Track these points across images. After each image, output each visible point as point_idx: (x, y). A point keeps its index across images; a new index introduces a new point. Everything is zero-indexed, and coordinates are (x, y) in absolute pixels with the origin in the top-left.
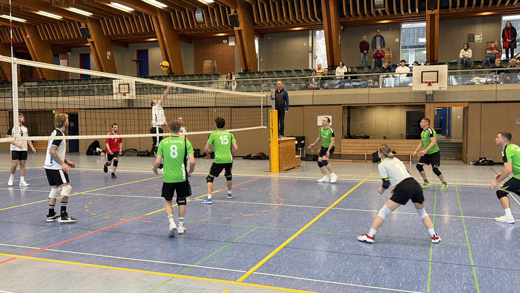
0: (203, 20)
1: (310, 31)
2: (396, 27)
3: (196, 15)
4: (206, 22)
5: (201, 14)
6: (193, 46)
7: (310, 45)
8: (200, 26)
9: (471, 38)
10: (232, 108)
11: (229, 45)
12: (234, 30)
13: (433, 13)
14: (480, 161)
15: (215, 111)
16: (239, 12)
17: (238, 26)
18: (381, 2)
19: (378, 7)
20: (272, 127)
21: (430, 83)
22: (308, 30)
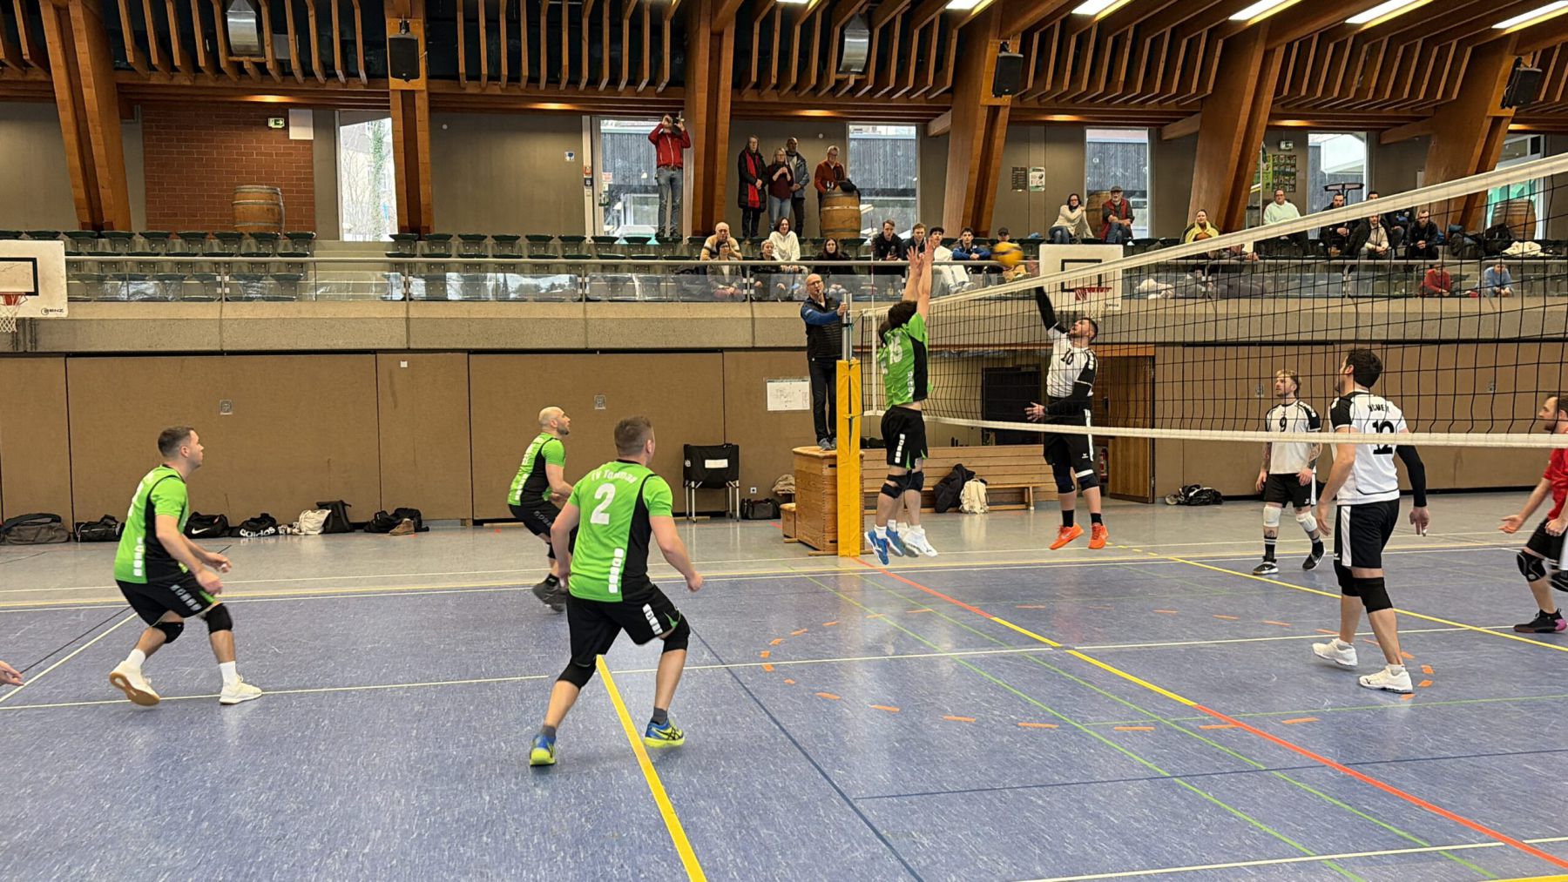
0: (255, 40)
1: (586, 118)
2: (835, 130)
3: (229, 20)
4: (268, 50)
5: (254, 21)
6: (140, 126)
7: (587, 162)
8: (242, 63)
9: (1020, 179)
10: (471, 356)
11: (291, 138)
12: (391, 87)
13: (997, 102)
14: (1191, 494)
15: (404, 364)
16: (418, 31)
17: (417, 76)
18: (862, 55)
19: (847, 70)
20: (850, 412)
21: (1082, 292)
22: (578, 114)
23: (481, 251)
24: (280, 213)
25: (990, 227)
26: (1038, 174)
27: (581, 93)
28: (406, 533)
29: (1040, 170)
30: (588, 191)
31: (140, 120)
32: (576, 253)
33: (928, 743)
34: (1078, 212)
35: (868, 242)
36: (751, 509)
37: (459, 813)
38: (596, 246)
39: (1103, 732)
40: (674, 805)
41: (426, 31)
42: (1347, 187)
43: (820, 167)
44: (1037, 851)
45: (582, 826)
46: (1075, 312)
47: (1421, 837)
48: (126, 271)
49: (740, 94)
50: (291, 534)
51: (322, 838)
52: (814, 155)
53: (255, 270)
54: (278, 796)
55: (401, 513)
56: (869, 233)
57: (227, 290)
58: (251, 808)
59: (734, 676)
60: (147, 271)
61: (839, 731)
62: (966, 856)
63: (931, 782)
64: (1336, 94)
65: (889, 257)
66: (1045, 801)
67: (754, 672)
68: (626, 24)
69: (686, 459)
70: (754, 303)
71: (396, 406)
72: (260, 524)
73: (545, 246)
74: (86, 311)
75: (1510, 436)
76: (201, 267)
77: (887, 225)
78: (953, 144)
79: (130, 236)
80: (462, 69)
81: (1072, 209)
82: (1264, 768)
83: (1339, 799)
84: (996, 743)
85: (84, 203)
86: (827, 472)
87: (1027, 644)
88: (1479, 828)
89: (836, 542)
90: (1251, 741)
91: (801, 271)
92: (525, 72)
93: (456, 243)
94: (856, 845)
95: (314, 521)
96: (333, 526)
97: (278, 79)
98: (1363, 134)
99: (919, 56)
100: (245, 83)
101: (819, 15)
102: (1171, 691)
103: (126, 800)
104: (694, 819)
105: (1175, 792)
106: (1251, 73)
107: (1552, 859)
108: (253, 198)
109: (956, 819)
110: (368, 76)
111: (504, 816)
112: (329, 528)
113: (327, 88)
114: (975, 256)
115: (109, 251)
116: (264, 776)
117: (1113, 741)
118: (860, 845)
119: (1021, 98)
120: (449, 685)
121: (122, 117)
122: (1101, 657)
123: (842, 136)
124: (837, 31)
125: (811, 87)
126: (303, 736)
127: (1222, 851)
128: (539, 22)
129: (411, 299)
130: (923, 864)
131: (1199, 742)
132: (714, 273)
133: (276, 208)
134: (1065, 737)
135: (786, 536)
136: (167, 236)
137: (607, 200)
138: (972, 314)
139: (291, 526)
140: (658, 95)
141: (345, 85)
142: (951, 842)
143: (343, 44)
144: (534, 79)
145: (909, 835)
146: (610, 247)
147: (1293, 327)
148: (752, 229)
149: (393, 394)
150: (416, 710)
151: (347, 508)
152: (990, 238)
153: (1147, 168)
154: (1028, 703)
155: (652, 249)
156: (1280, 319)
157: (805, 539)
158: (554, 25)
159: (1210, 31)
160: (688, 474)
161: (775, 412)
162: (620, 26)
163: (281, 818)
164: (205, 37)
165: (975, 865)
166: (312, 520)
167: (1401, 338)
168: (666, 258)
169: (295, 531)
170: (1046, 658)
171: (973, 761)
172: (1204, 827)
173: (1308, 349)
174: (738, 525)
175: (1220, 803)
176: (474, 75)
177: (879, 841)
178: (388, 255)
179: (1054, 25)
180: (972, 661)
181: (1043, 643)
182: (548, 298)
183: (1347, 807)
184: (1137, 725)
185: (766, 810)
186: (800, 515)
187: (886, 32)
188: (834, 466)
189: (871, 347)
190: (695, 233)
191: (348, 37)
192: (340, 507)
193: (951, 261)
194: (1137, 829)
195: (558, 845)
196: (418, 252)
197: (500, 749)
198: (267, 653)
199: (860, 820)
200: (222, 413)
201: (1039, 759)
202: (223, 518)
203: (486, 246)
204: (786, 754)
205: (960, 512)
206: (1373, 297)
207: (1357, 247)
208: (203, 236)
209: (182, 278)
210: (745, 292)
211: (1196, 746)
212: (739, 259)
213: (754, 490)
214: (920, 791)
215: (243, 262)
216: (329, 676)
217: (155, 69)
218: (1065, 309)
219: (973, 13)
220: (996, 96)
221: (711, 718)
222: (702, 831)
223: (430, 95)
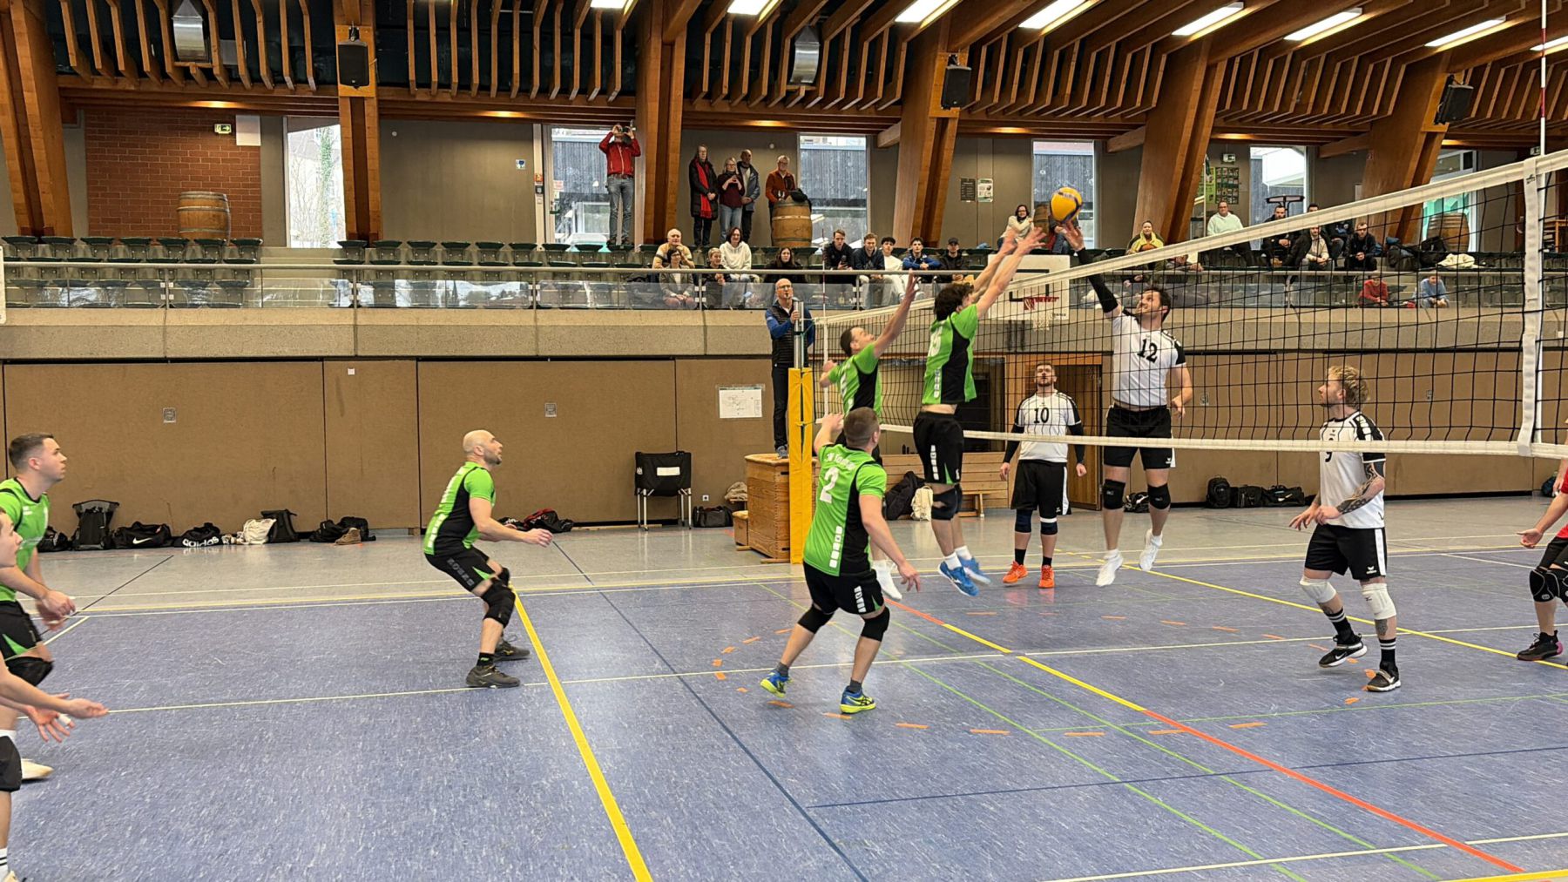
0: (203, 45)
1: (537, 127)
2: (786, 141)
3: (175, 25)
4: (215, 55)
5: (201, 26)
6: (80, 131)
7: (538, 170)
8: (188, 68)
9: (969, 190)
10: (420, 363)
11: (238, 144)
12: (340, 94)
13: (945, 114)
14: (1139, 501)
15: (351, 372)
16: (367, 38)
17: (366, 83)
18: (812, 67)
19: (798, 81)
20: (802, 420)
21: (1030, 302)
22: (528, 123)
23: (431, 258)
24: (226, 220)
25: (939, 237)
26: (987, 185)
27: (532, 101)
28: (353, 543)
29: (988, 182)
30: (539, 199)
31: (83, 126)
32: (526, 261)
33: (882, 751)
34: (1026, 223)
35: (819, 252)
36: (703, 517)
37: (406, 826)
38: (547, 254)
39: (1053, 738)
40: (625, 816)
41: (376, 38)
42: (1288, 199)
43: (771, 177)
44: (990, 858)
45: (531, 839)
46: (1023, 322)
47: (1366, 840)
48: (67, 277)
49: (691, 103)
50: (235, 543)
51: (266, 853)
52: (765, 165)
53: (200, 277)
54: (220, 811)
55: (346, 522)
56: (820, 243)
57: (172, 297)
58: (191, 823)
59: (686, 685)
60: (87, 278)
61: (791, 739)
62: (918, 864)
63: (884, 790)
64: (1276, 109)
65: (840, 266)
66: (996, 807)
67: (706, 681)
68: (577, 33)
69: (638, 466)
70: (706, 311)
71: (342, 415)
72: (204, 533)
73: (495, 253)
74: (24, 317)
75: (1448, 443)
76: (145, 273)
77: (837, 234)
78: (903, 157)
79: (72, 241)
80: (412, 76)
81: (1020, 220)
82: (1213, 773)
83: (1286, 802)
84: (948, 750)
85: (24, 209)
86: (779, 479)
87: (978, 650)
88: (1424, 830)
89: (789, 549)
90: (1199, 746)
91: (752, 280)
92: (476, 79)
93: (405, 250)
94: (808, 854)
95: (258, 531)
96: (277, 536)
97: (225, 84)
98: (1303, 148)
99: (868, 68)
100: (191, 88)
101: (770, 27)
102: (1121, 697)
103: (62, 817)
104: (646, 830)
105: (1124, 797)
106: (1194, 88)
107: (1493, 860)
108: (199, 204)
109: (908, 826)
110: (317, 82)
111: (452, 829)
112: (273, 538)
113: (275, 95)
114: (924, 265)
115: (49, 256)
116: (206, 791)
117: (1064, 747)
118: (812, 854)
119: (970, 110)
120: (396, 696)
121: (63, 122)
122: (1051, 663)
123: (793, 147)
124: (788, 42)
125: (761, 98)
126: (247, 749)
127: (1172, 856)
128: (490, 30)
129: (359, 306)
130: (876, 872)
131: (1148, 747)
132: (667, 281)
133: (222, 214)
134: (1017, 744)
135: (740, 545)
136: (110, 242)
137: (558, 208)
138: (922, 323)
139: (235, 536)
140: (609, 104)
141: (293, 92)
142: (902, 850)
143: (292, 50)
144: (484, 87)
145: (862, 843)
146: (561, 254)
147: (1237, 336)
148: (703, 236)
149: (341, 402)
150: (362, 721)
151: (292, 516)
152: (940, 247)
153: (1093, 180)
154: (980, 710)
155: (604, 258)
156: (1224, 329)
157: (757, 546)
158: (505, 34)
159: (1154, 46)
160: (640, 482)
161: (725, 420)
162: (572, 34)
163: (223, 833)
164: (150, 41)
165: (927, 873)
166: (257, 530)
167: (1343, 347)
168: (618, 266)
169: (239, 540)
170: (998, 665)
171: (925, 767)
172: (1154, 832)
173: (1251, 358)
174: (690, 534)
175: (1168, 808)
176: (424, 83)
177: (832, 850)
178: (336, 262)
179: (1001, 39)
180: (921, 668)
181: (993, 649)
182: (499, 305)
183: (1294, 810)
184: (1087, 730)
185: (718, 819)
186: (752, 523)
187: (837, 43)
188: (787, 473)
189: (823, 355)
190: (646, 241)
191: (296, 43)
192: (285, 515)
193: (901, 270)
194: (1089, 834)
195: (506, 857)
196: (367, 258)
197: (447, 761)
198: (209, 664)
199: (812, 828)
200: (165, 421)
201: (990, 766)
202: (165, 528)
203: (436, 254)
204: (738, 763)
205: (912, 519)
206: (1315, 307)
207: (1298, 258)
208: (147, 242)
209: (125, 284)
210: (697, 300)
211: (1145, 751)
212: (691, 267)
213: (706, 498)
214: (872, 799)
215: (188, 268)
216: (273, 688)
217: (99, 74)
218: (1013, 318)
219: (922, 26)
220: (945, 108)
221: (663, 727)
222: (654, 841)
223: (379, 101)
